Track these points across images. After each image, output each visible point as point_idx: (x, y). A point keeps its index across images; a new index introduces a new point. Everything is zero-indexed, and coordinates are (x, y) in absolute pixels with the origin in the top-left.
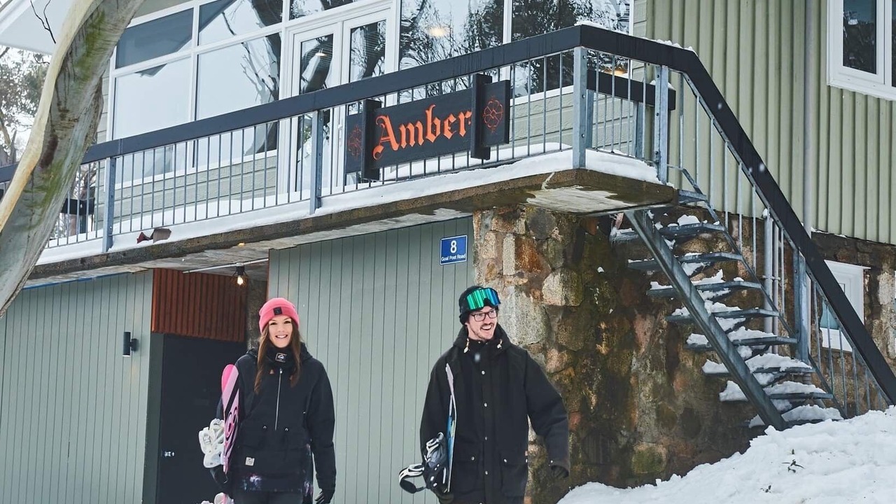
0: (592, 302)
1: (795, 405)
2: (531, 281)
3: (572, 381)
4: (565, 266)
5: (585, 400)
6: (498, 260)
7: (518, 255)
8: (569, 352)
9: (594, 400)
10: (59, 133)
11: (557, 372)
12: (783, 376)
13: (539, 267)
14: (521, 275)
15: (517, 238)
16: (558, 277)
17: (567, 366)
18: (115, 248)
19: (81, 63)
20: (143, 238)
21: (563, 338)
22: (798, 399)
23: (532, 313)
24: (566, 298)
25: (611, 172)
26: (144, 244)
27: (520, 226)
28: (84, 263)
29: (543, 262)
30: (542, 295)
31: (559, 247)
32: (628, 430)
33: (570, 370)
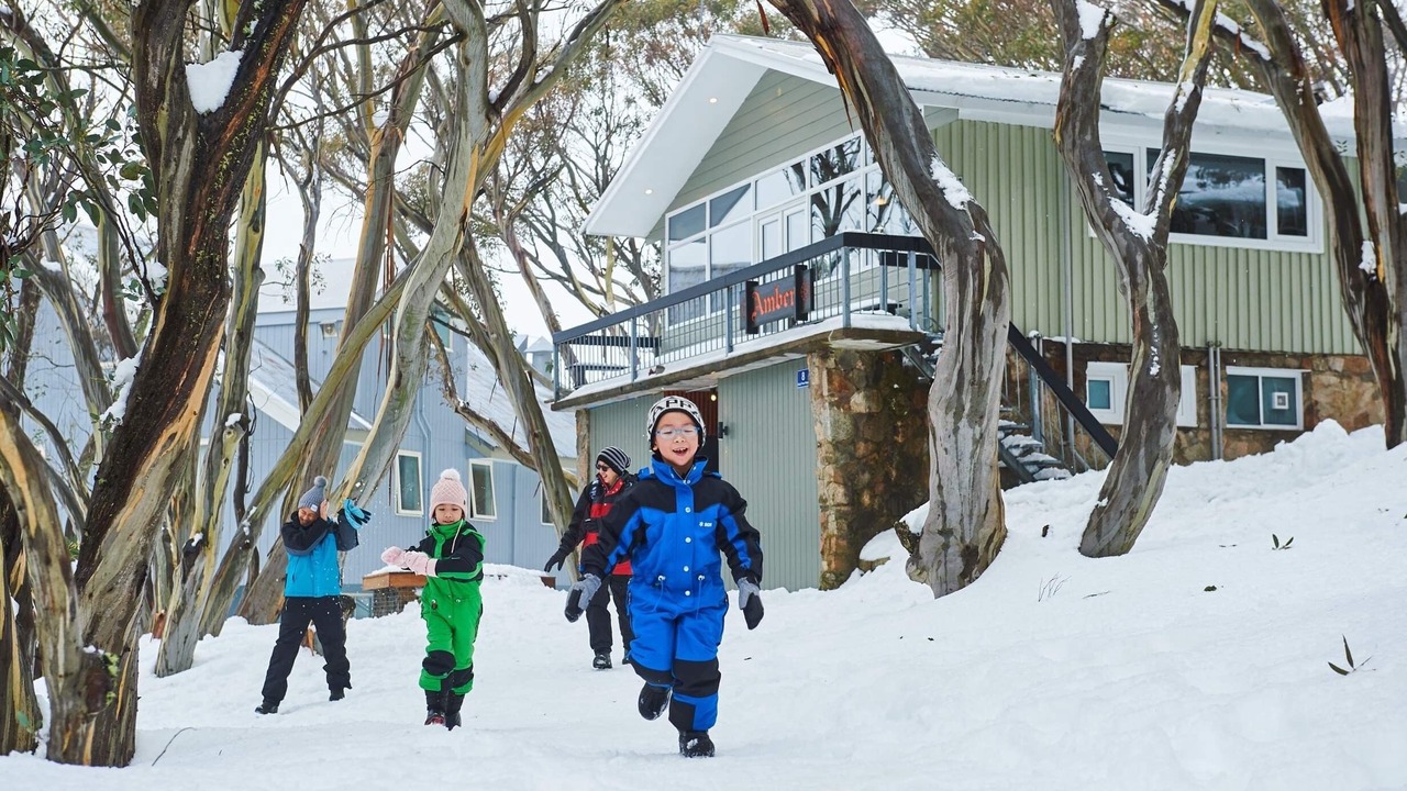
0: (890, 408)
1: (1041, 468)
2: (841, 398)
3: (876, 462)
4: (867, 386)
5: (887, 474)
6: (820, 386)
7: (830, 382)
8: (872, 442)
9: (894, 473)
10: (402, 370)
11: (864, 457)
12: (1028, 450)
13: (846, 388)
14: (832, 395)
15: (829, 372)
16: (862, 394)
17: (872, 452)
18: (638, 380)
19: (406, 332)
20: (651, 372)
21: (868, 435)
22: (1042, 465)
23: (843, 419)
24: (869, 407)
25: (870, 327)
26: (653, 376)
27: (831, 363)
28: (621, 390)
29: (850, 385)
30: (850, 407)
31: (862, 374)
32: (923, 491)
33: (875, 455)
